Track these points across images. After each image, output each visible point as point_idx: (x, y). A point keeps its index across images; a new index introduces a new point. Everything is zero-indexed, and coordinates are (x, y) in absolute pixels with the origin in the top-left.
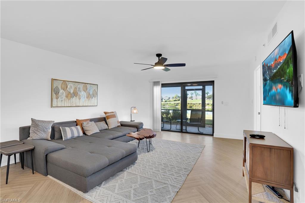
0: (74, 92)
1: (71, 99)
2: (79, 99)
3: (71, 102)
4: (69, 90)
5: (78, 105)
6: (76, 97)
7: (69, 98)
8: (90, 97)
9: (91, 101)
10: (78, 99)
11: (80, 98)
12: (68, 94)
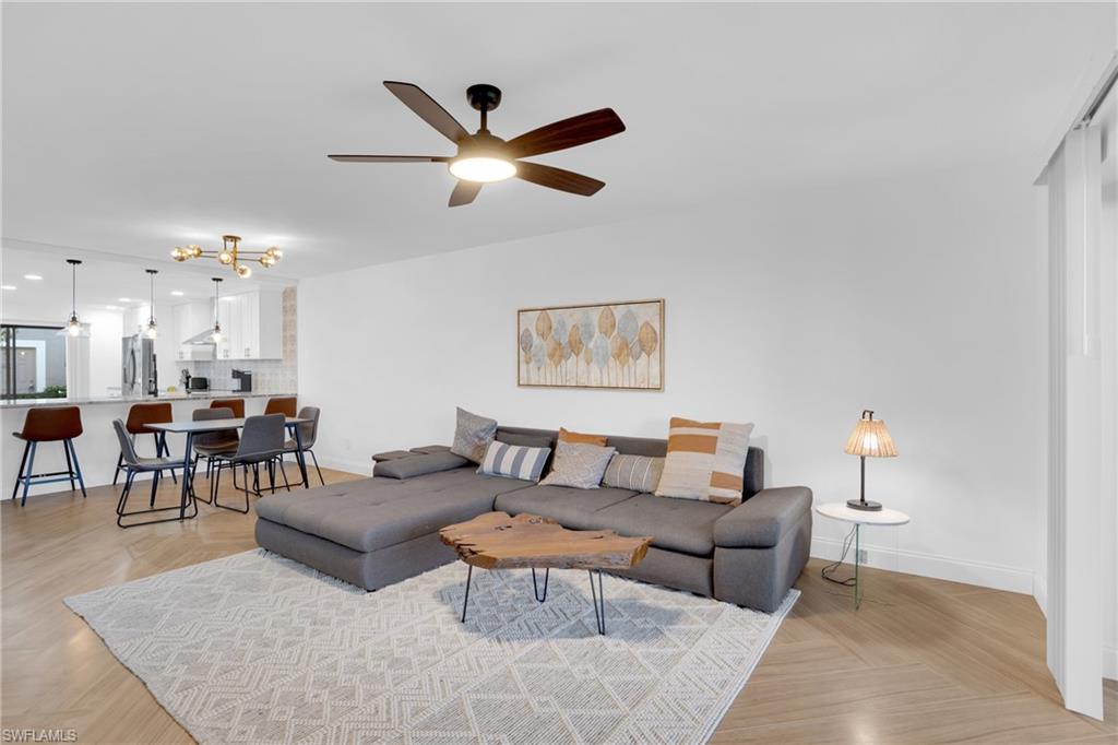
0: (570, 342)
1: (563, 361)
2: (588, 364)
3: (564, 374)
4: (556, 337)
5: (583, 382)
6: (577, 355)
7: (556, 358)
8: (628, 355)
9: (632, 371)
10: (582, 364)
11: (591, 360)
12: (555, 349)
